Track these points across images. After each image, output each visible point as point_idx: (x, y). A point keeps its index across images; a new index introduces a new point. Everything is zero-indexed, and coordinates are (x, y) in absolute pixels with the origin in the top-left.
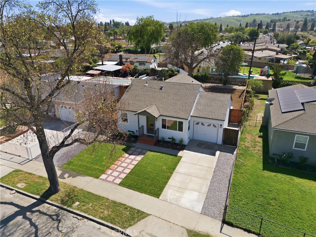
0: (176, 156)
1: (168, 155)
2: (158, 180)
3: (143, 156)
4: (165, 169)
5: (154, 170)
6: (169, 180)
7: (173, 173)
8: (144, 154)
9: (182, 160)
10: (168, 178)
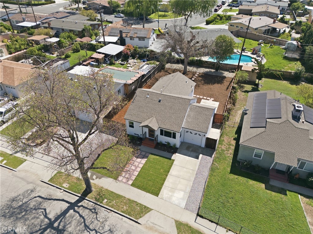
0: (170, 159)
1: (164, 159)
2: (157, 182)
3: (146, 159)
4: (162, 172)
5: (155, 173)
6: (165, 182)
7: (167, 175)
8: (147, 157)
9: (175, 163)
10: (164, 180)
